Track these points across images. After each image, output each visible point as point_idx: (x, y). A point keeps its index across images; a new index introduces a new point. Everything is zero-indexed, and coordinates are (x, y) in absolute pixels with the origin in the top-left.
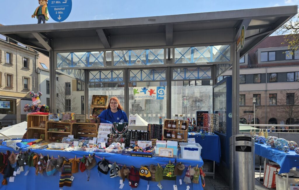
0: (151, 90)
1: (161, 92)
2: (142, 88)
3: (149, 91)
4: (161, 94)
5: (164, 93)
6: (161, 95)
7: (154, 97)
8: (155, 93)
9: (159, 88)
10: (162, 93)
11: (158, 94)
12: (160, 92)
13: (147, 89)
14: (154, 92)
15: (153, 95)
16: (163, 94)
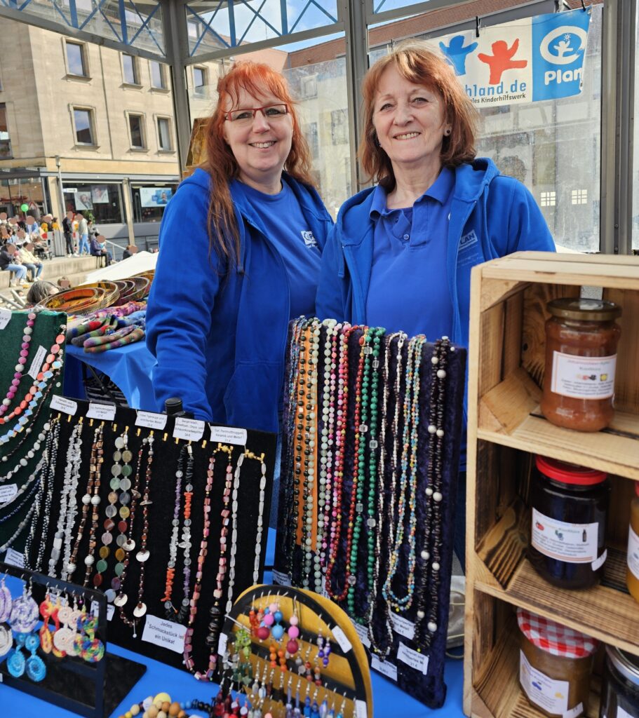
0: (499, 47)
1: (563, 47)
2: (441, 44)
3: (483, 57)
4: (560, 60)
6: (564, 68)
7: (514, 87)
8: (522, 64)
9: (551, 25)
10: (566, 54)
11: (541, 66)
12: (554, 52)
13: (471, 48)
14: (515, 58)
15: (507, 76)
16: (574, 57)
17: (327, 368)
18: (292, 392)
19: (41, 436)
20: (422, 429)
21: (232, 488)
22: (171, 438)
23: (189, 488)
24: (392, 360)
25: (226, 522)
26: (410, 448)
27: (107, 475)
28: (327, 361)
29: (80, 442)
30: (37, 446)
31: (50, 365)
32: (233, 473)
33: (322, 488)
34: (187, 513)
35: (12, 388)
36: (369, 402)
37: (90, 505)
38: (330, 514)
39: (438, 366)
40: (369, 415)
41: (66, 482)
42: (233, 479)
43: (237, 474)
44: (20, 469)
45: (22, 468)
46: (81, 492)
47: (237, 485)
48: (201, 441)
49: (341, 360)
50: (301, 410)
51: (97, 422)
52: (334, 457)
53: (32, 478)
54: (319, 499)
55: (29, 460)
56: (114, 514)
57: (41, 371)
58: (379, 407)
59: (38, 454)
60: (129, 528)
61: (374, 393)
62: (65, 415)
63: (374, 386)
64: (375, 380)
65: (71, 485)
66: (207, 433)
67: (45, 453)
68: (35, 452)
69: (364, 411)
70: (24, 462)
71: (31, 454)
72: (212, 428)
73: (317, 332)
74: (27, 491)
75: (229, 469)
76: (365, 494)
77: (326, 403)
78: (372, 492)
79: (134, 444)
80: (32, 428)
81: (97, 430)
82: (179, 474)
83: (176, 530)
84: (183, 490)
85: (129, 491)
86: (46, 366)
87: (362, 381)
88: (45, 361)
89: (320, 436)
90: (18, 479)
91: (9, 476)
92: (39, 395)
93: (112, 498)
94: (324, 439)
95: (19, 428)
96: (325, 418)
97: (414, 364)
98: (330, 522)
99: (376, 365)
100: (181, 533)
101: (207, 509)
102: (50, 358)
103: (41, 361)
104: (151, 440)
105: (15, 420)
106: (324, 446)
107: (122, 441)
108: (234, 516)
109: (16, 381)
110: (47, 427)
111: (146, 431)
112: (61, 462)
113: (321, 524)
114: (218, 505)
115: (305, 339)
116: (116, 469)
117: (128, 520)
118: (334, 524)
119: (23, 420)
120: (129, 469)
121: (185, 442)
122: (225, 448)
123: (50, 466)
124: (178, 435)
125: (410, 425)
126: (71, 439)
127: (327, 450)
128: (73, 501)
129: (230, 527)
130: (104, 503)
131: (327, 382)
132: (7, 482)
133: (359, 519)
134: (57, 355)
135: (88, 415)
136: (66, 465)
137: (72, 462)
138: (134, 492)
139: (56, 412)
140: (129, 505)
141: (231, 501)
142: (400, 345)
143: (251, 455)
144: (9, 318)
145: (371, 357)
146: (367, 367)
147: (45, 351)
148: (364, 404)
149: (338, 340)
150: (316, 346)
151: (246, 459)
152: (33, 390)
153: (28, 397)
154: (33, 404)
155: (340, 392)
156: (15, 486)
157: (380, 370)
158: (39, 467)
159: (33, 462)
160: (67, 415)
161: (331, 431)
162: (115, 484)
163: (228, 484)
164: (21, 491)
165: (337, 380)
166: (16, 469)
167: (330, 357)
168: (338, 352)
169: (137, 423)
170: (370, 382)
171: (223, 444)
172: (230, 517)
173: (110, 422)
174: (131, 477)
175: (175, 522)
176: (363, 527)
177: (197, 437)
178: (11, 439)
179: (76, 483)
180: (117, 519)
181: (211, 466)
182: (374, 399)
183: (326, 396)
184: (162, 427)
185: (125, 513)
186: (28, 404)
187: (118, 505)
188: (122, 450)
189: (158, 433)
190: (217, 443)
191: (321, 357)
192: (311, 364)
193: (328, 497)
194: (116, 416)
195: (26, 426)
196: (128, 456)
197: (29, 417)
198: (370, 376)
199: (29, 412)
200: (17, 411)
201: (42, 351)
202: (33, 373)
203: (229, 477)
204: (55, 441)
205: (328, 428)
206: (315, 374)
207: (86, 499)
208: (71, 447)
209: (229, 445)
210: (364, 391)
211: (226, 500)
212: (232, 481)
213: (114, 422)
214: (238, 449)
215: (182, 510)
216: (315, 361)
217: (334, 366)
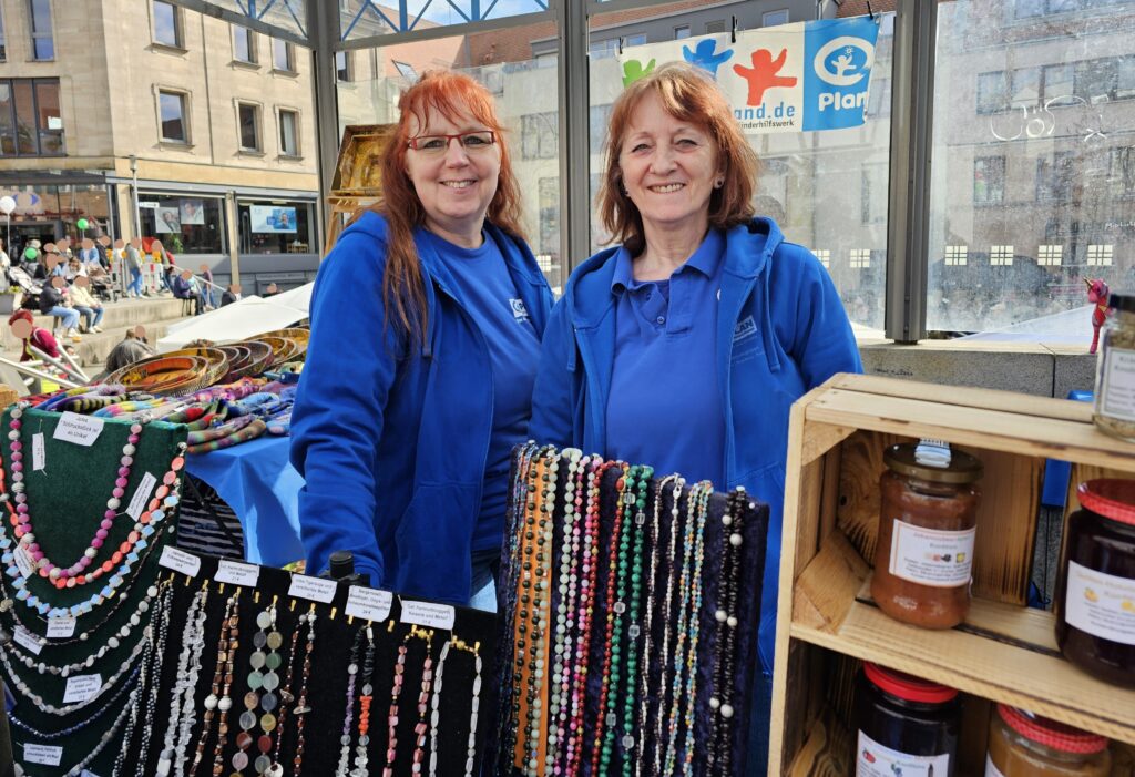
0: (761, 57)
1: (843, 63)
2: (686, 49)
3: (739, 69)
4: (839, 80)
5: (867, 72)
6: (844, 90)
7: (779, 111)
8: (791, 82)
9: (828, 34)
10: (847, 73)
11: (815, 86)
12: (832, 69)
13: (724, 57)
14: (782, 73)
15: (770, 96)
16: (857, 78)
17: (568, 519)
18: (515, 548)
19: (143, 605)
20: (706, 615)
21: (431, 692)
22: (342, 616)
23: (367, 689)
24: (665, 514)
25: (422, 742)
26: (687, 640)
27: (243, 667)
28: (569, 508)
29: (204, 617)
30: (135, 619)
31: (161, 502)
32: (433, 668)
33: (556, 688)
34: (364, 725)
35: (101, 533)
36: (629, 571)
37: (216, 710)
38: (566, 725)
39: (731, 528)
40: (629, 589)
41: (180, 675)
42: (433, 680)
43: (439, 672)
44: (106, 653)
45: (110, 652)
46: (202, 691)
47: (438, 687)
48: (386, 622)
49: (589, 510)
50: (527, 575)
51: (230, 588)
52: (574, 645)
53: (125, 666)
54: (550, 703)
55: (122, 640)
56: (253, 725)
57: (146, 508)
58: (644, 580)
59: (137, 632)
60: (274, 745)
61: (637, 559)
62: (181, 577)
63: (637, 549)
64: (639, 541)
65: (187, 681)
66: (396, 611)
67: (149, 631)
68: (133, 629)
69: (621, 583)
70: (113, 642)
71: (125, 631)
72: (405, 604)
73: (554, 467)
74: (116, 686)
75: (428, 663)
76: (621, 701)
77: (564, 568)
78: (630, 699)
79: (286, 622)
80: (128, 592)
81: (230, 601)
82: (353, 669)
83: (346, 750)
84: (358, 693)
85: (276, 692)
86: (154, 503)
87: (619, 542)
88: (153, 495)
89: (554, 614)
90: (104, 667)
91: (90, 662)
92: (142, 545)
93: (250, 701)
94: (561, 619)
95: (109, 592)
96: (563, 589)
97: (695, 524)
98: (566, 737)
99: (641, 518)
100: (353, 755)
101: (394, 721)
102: (161, 491)
103: (148, 494)
104: (312, 617)
105: (102, 580)
106: (561, 629)
107: (267, 618)
108: (434, 732)
109: (106, 523)
110: (152, 591)
111: (304, 604)
112: (174, 645)
113: (552, 739)
114: (410, 716)
115: (536, 475)
116: (258, 658)
117: (274, 733)
118: (572, 741)
119: (116, 581)
120: (276, 660)
121: (360, 622)
122: (422, 633)
123: (155, 650)
124: (353, 610)
125: (689, 607)
126: (191, 613)
127: (565, 635)
128: (190, 705)
129: (426, 749)
130: (238, 708)
131: (567, 539)
132: (86, 671)
133: (610, 736)
134: (171, 487)
135: (218, 577)
136: (182, 650)
137: (190, 647)
138: (285, 693)
139: (167, 572)
140: (275, 712)
141: (429, 710)
142: (677, 494)
143: (461, 644)
144: (101, 429)
145: (634, 508)
146: (627, 521)
147: (154, 480)
148: (622, 573)
149: (585, 480)
150: (552, 487)
151: (453, 650)
152: (132, 537)
153: (125, 547)
154: (133, 558)
155: (587, 554)
156: (98, 677)
157: (647, 527)
158: (137, 650)
159: (128, 644)
160: (184, 577)
161: (571, 608)
162: (254, 680)
163: (425, 686)
164: (108, 686)
165: (582, 536)
166: (101, 652)
167: (573, 503)
168: (585, 497)
169: (291, 592)
170: (632, 544)
171: (419, 627)
172: (427, 734)
173: (251, 588)
174: (280, 671)
175: (345, 739)
176: (616, 747)
177: (381, 615)
178: (95, 607)
179: (194, 677)
180: (257, 732)
181: (401, 659)
182: (637, 568)
183: (565, 558)
184: (328, 598)
185: (268, 723)
186: (124, 557)
187: (259, 712)
188: (268, 630)
189: (322, 608)
190: (410, 625)
191: (560, 502)
192: (544, 511)
193: (564, 702)
194: (260, 580)
195: (119, 590)
196: (275, 640)
197: (124, 577)
198: (632, 535)
199: (125, 570)
200: (107, 566)
201: (149, 480)
202: (134, 510)
203: (427, 675)
204: (166, 613)
205: (567, 604)
206: (549, 525)
207: (210, 702)
208: (189, 623)
209: (428, 629)
210: (622, 555)
211: (423, 709)
212: (432, 682)
213: (256, 589)
214: (441, 635)
215: (356, 721)
216: (550, 507)
217: (578, 517)
